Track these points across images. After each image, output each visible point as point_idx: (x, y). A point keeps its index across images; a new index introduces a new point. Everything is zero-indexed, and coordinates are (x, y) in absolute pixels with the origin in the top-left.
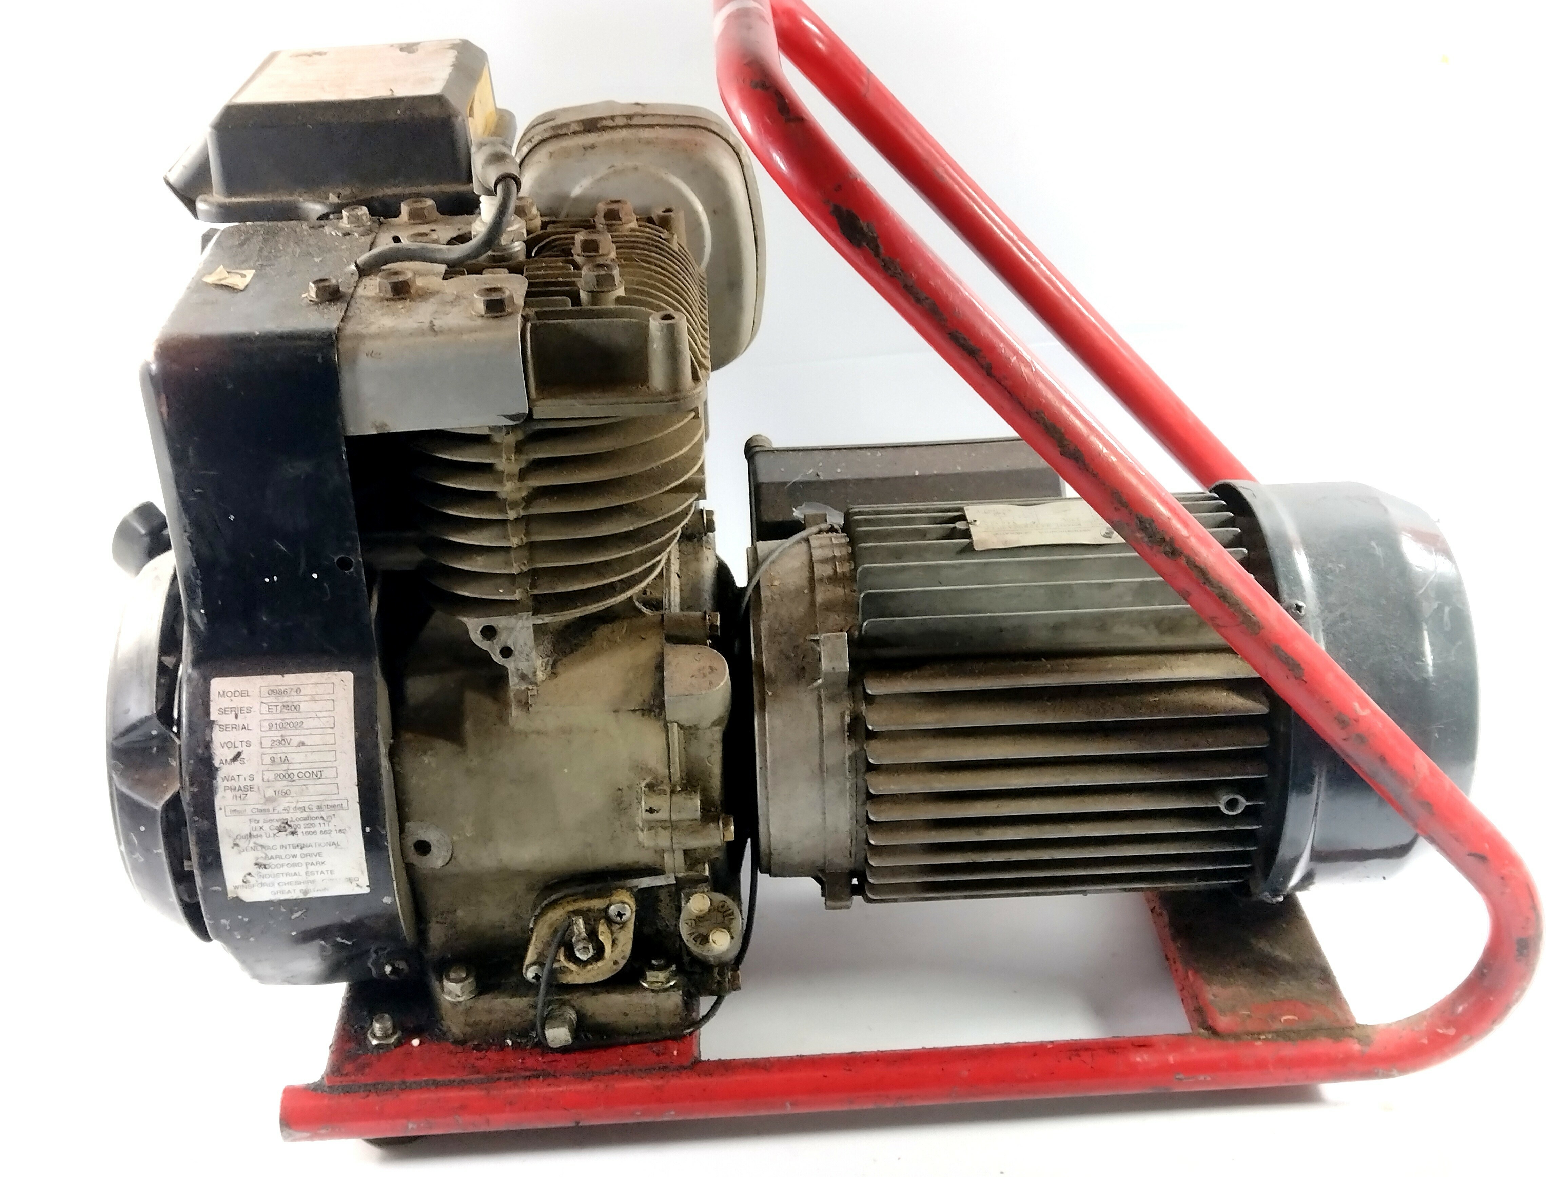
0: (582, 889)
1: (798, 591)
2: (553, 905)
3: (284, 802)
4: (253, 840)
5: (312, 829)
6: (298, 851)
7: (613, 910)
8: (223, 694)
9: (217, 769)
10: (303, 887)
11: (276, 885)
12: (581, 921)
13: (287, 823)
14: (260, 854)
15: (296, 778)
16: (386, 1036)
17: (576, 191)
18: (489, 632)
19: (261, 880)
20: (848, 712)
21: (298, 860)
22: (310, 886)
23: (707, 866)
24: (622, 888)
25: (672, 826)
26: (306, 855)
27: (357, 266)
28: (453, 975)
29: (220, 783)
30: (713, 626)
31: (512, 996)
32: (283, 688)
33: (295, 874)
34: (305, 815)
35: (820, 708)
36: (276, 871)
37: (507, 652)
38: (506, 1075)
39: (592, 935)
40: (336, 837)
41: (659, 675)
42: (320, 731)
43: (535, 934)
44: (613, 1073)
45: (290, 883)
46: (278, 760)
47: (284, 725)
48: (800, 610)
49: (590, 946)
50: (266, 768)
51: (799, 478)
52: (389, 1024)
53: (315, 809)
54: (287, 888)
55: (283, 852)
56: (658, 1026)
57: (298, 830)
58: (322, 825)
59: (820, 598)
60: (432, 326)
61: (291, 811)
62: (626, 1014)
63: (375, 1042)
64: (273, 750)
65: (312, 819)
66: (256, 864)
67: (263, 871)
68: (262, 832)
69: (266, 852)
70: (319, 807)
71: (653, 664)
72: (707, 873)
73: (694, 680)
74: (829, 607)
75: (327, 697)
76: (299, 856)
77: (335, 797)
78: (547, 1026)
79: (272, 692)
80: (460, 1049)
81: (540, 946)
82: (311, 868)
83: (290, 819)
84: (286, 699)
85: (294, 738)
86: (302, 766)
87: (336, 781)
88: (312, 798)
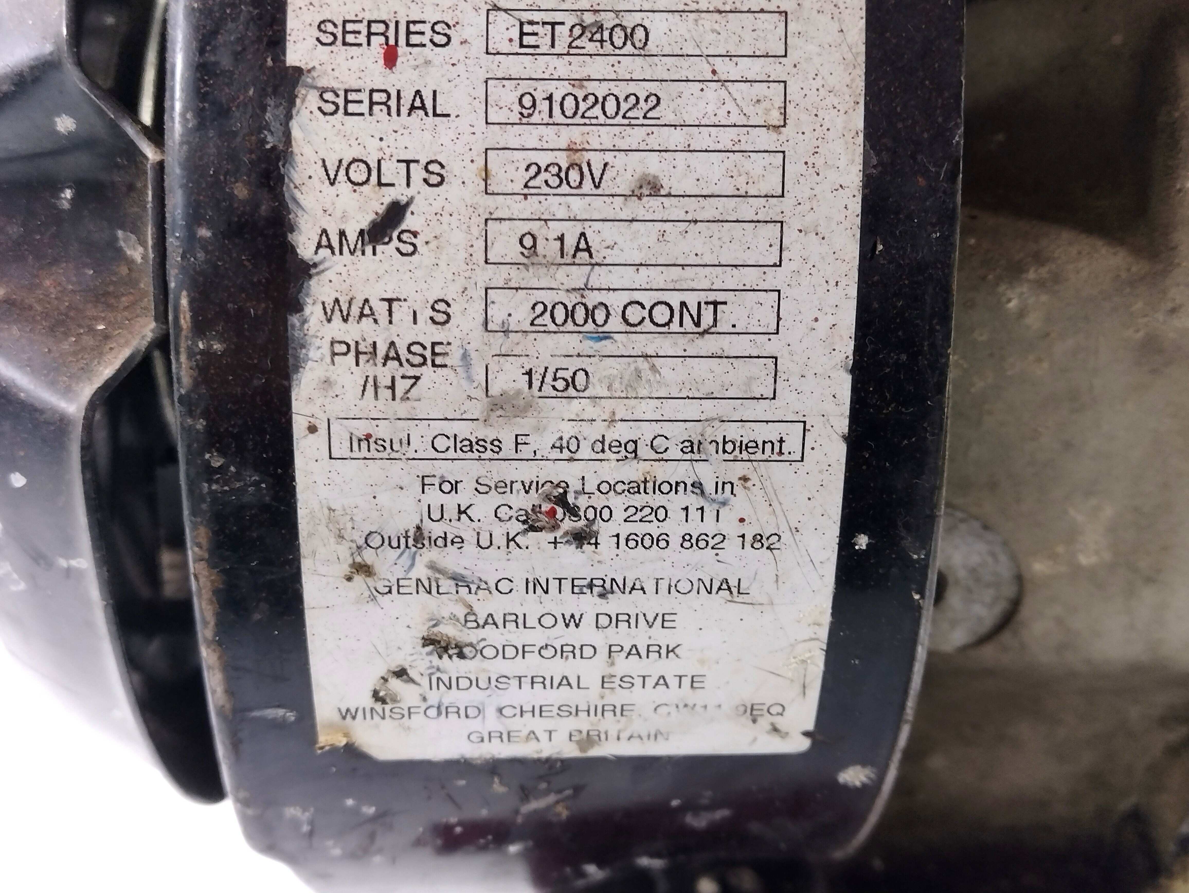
3: (561, 418)
4: (428, 554)
5: (654, 529)
6: (587, 603)
10: (583, 723)
11: (491, 712)
13: (562, 500)
14: (447, 605)
15: (615, 324)
19: (433, 697)
21: (585, 633)
22: (608, 724)
26: (615, 620)
33: (565, 681)
34: (633, 471)
36: (499, 666)
40: (738, 561)
42: (726, 139)
46: (548, 248)
53: (675, 453)
55: (533, 605)
57: (599, 525)
58: (695, 515)
61: (585, 452)
65: (657, 488)
66: (427, 641)
67: (451, 666)
69: (471, 599)
70: (691, 447)
76: (588, 621)
77: (759, 410)
83: (575, 485)
85: (618, 161)
86: (643, 277)
87: (773, 346)
88: (671, 409)
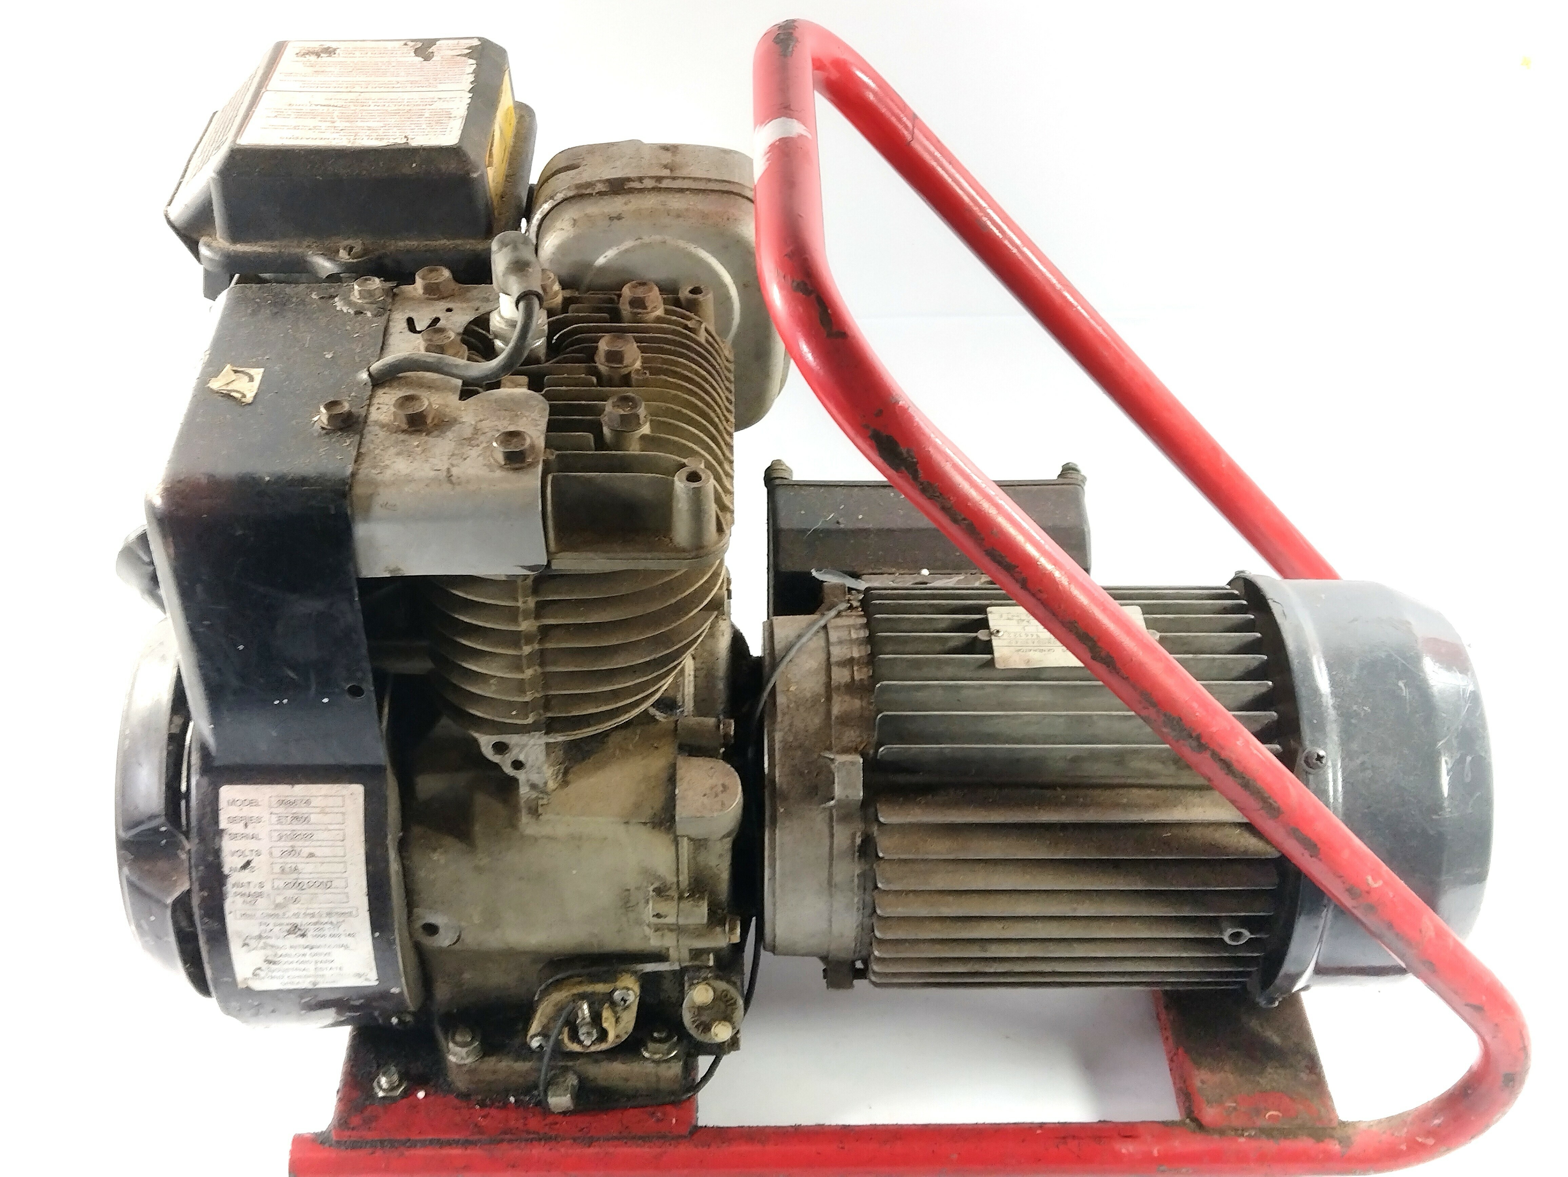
0: (587, 971)
1: (815, 700)
2: (558, 985)
3: (294, 908)
4: (263, 941)
5: (322, 933)
6: (307, 951)
7: (617, 995)
8: (233, 802)
9: (227, 877)
10: (312, 979)
12: (585, 1006)
13: (296, 927)
14: (269, 952)
15: (306, 886)
16: (392, 1089)
17: (601, 261)
18: (501, 748)
19: (270, 974)
20: (859, 834)
21: (307, 958)
22: (319, 979)
23: (711, 958)
24: (627, 972)
25: (678, 930)
26: (316, 955)
27: (370, 375)
28: (458, 1038)
29: (230, 888)
30: (726, 735)
31: (515, 1060)
32: (293, 799)
33: (304, 969)
34: (314, 920)
35: (831, 827)
36: (286, 966)
37: (518, 765)
38: (508, 1136)
39: (596, 1019)
40: (345, 940)
41: (670, 787)
42: (330, 843)
44: (612, 1139)
45: (299, 977)
46: (287, 869)
47: (295, 836)
48: (816, 721)
49: (594, 1030)
50: (276, 876)
51: (819, 525)
52: (395, 1078)
53: (324, 915)
54: (297, 980)
55: (293, 952)
56: (658, 1091)
57: (307, 933)
58: (331, 929)
59: (836, 710)
60: (449, 476)
61: (301, 915)
62: (627, 1080)
63: (381, 1094)
64: (282, 860)
65: (321, 924)
66: (265, 961)
67: (273, 967)
68: (270, 934)
69: (276, 951)
70: (329, 914)
71: (664, 776)
72: (711, 963)
73: (706, 800)
74: (845, 720)
75: (336, 810)
76: (308, 955)
77: (344, 905)
78: (549, 1091)
79: (282, 803)
80: (464, 1103)
81: (545, 1021)
82: (319, 965)
83: (299, 924)
84: (295, 810)
85: (304, 850)
86: (311, 876)
87: (346, 890)
88: (322, 906)
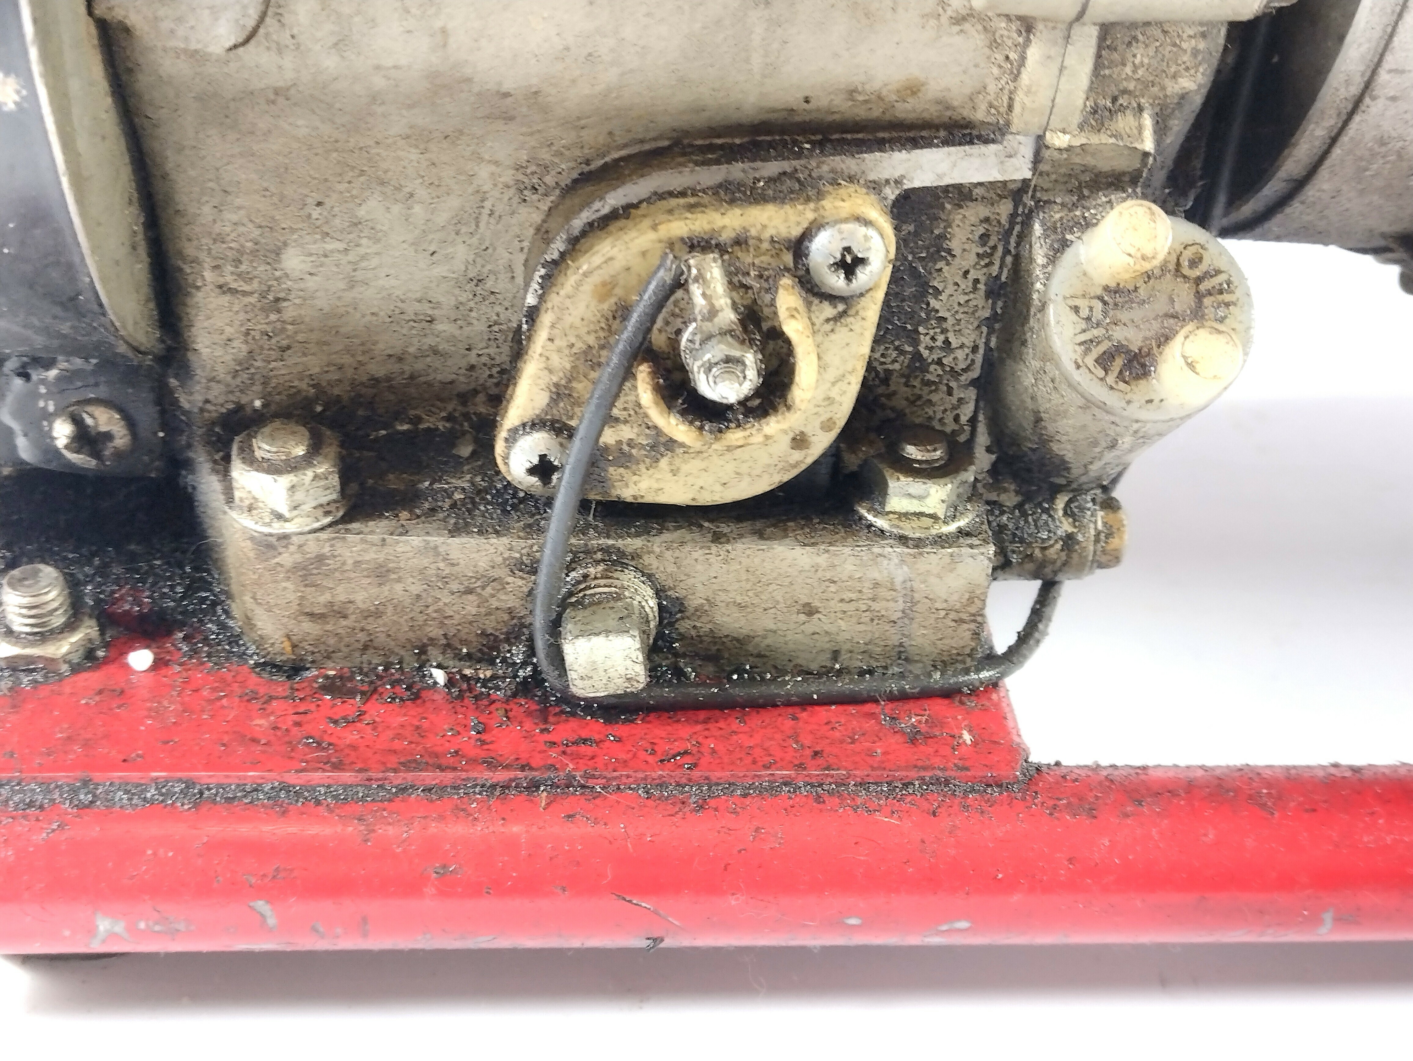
2: (614, 222)
7: (823, 245)
12: (716, 274)
16: (42, 633)
23: (1147, 121)
24: (851, 179)
28: (263, 450)
31: (455, 532)
38: (430, 777)
39: (752, 325)
43: (546, 319)
44: (772, 789)
49: (750, 358)
52: (55, 596)
62: (810, 611)
72: (1149, 146)
78: (568, 627)
80: (280, 685)
81: (561, 362)
